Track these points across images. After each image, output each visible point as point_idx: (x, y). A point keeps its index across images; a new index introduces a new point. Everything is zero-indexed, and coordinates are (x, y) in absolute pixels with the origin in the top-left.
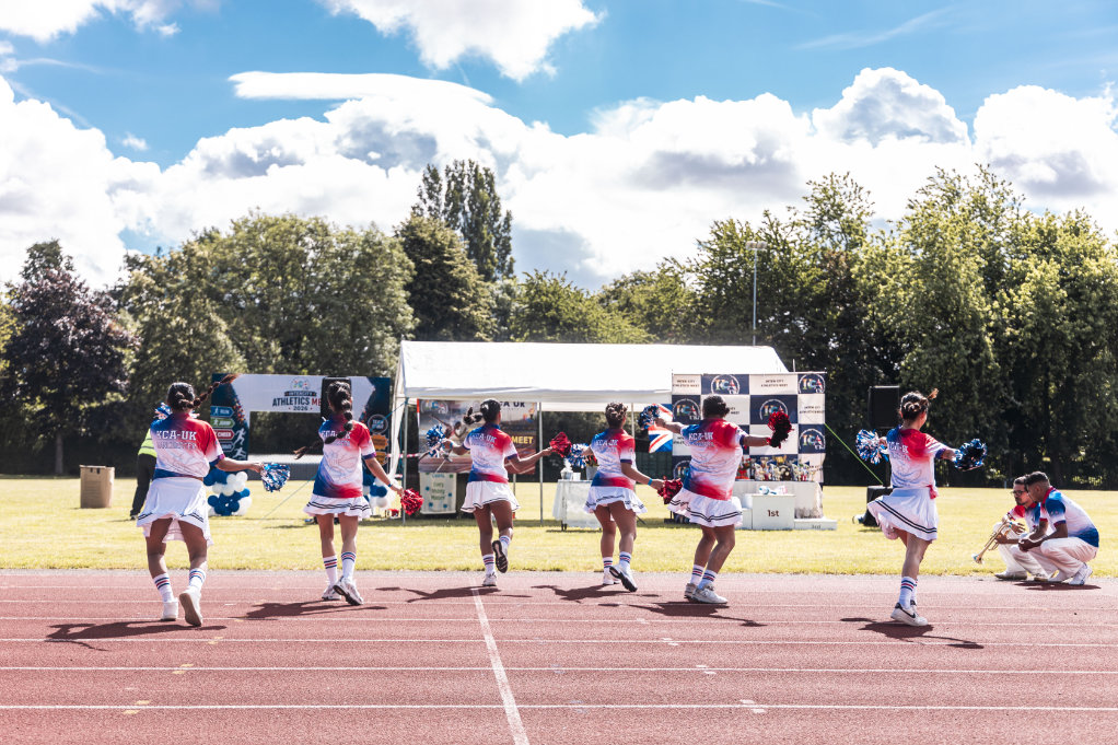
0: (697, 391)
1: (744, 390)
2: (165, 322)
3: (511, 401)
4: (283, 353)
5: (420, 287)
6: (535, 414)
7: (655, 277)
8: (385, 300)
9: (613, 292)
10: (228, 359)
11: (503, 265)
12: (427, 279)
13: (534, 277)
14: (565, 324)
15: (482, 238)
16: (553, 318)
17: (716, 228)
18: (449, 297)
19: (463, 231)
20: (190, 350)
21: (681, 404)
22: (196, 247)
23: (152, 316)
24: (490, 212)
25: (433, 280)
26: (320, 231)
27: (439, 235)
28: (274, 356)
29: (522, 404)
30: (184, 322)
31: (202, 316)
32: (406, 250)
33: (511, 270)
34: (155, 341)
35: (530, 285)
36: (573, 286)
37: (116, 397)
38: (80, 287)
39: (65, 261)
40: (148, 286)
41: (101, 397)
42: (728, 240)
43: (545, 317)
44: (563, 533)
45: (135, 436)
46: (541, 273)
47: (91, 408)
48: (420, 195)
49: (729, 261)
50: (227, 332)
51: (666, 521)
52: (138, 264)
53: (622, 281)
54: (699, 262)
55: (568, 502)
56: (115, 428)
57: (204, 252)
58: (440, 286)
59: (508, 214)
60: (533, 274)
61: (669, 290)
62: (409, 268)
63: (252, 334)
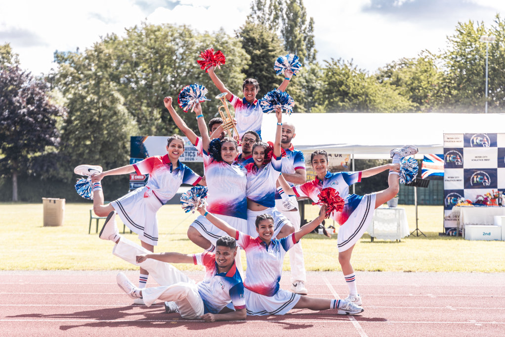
0: (461, 145)
1: (494, 144)
2: (84, 98)
3: (333, 153)
4: (163, 118)
5: (252, 70)
6: (349, 162)
7: (415, 62)
8: (230, 81)
9: (386, 73)
10: (125, 123)
11: (309, 55)
12: (258, 65)
13: (332, 63)
14: (353, 95)
15: (296, 37)
16: (344, 91)
17: (459, 26)
18: (273, 78)
19: (282, 31)
20: (100, 117)
21: (450, 154)
22: (103, 47)
23: (75, 94)
24: (299, 20)
25: (262, 66)
26: (185, 34)
27: (265, 35)
28: (156, 119)
29: (340, 155)
30: (95, 97)
31: (108, 94)
32: (243, 47)
33: (314, 58)
34: (77, 111)
35: (329, 69)
36: (358, 69)
37: (52, 149)
38: (27, 76)
39: (14, 57)
40: (71, 74)
41: (42, 149)
42: (467, 35)
43: (339, 90)
44: (372, 244)
45: (64, 175)
46: (336, 60)
47: (35, 157)
48: (253, 8)
49: (469, 50)
50: (125, 104)
51: (441, 234)
52: (63, 59)
53: (392, 65)
54: (447, 52)
55: (375, 222)
56: (51, 170)
57: (109, 50)
58: (267, 70)
59: (312, 19)
60: (330, 61)
61: (426, 71)
62: (246, 59)
63: (141, 105)
